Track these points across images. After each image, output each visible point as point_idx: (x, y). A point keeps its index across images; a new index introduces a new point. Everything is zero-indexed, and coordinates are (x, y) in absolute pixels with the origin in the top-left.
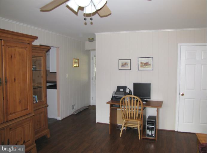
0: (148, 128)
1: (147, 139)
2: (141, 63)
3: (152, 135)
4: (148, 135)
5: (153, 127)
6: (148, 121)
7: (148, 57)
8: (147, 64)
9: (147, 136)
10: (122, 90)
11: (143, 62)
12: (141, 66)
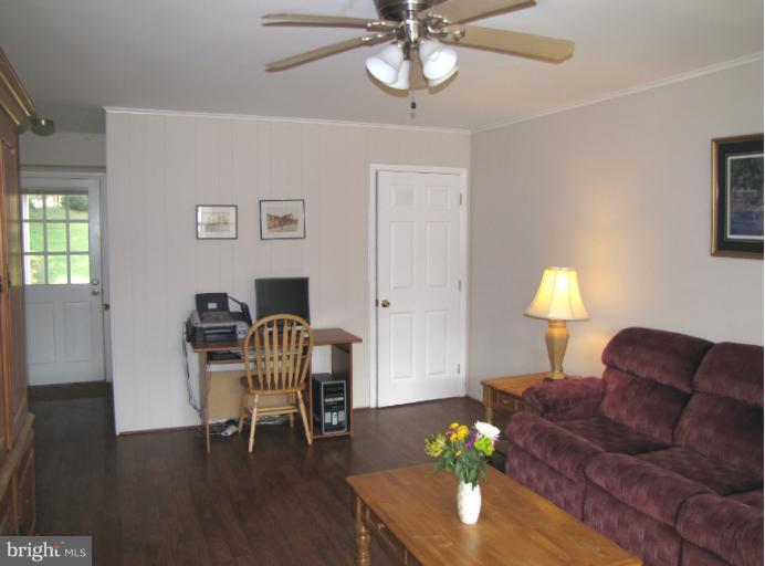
0: (329, 408)
1: (327, 439)
2: (270, 217)
3: (340, 423)
4: (330, 427)
5: (341, 399)
6: (325, 386)
7: (287, 198)
8: (285, 221)
9: (326, 430)
10: (212, 306)
11: (274, 214)
12: (269, 228)
